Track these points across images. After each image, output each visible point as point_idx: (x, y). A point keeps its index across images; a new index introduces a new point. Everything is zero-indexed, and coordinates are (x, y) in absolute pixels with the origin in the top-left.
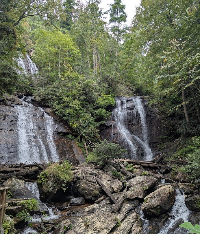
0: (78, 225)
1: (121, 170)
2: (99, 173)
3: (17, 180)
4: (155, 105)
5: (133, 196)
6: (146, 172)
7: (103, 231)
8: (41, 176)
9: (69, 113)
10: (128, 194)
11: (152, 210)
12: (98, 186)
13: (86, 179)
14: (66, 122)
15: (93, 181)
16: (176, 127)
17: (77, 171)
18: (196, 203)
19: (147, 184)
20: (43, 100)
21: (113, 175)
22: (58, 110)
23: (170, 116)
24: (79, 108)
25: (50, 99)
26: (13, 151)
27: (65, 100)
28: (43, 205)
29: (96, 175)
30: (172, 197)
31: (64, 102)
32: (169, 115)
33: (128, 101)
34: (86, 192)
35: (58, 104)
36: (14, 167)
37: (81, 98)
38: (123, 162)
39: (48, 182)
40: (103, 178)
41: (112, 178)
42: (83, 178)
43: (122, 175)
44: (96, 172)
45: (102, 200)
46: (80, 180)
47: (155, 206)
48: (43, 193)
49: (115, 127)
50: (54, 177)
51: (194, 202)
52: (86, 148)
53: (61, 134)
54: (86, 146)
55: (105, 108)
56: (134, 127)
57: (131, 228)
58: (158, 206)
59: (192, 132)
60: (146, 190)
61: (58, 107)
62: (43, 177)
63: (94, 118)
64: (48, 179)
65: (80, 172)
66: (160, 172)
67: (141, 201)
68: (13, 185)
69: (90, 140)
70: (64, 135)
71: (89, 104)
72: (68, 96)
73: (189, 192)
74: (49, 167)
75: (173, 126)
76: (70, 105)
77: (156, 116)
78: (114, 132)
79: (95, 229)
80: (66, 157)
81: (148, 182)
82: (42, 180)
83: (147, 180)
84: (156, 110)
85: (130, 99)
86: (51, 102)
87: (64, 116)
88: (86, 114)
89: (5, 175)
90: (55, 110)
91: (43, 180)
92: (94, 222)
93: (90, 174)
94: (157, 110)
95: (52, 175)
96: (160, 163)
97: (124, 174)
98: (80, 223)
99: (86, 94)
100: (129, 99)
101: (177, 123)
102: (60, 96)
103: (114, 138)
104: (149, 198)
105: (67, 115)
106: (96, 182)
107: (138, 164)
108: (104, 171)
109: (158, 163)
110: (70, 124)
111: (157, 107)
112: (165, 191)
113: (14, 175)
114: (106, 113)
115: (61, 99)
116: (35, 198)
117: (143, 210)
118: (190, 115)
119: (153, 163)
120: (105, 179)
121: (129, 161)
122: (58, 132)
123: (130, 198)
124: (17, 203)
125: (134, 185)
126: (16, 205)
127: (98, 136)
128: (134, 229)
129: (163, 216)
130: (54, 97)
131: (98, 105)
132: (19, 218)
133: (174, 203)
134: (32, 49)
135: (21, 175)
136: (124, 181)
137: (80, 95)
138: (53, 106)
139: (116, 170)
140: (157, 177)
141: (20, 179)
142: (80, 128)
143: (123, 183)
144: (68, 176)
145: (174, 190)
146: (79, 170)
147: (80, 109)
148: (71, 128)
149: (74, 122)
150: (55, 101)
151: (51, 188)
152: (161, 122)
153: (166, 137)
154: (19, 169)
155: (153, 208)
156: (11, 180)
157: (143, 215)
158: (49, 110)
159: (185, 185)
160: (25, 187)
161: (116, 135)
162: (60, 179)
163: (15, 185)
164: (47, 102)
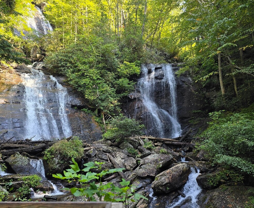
0: (81, 201)
1: (139, 147)
2: (113, 151)
3: (21, 157)
4: (189, 74)
5: (144, 174)
6: (164, 150)
8: (46, 152)
9: (84, 84)
11: (161, 188)
12: (110, 163)
13: (98, 156)
14: (82, 94)
15: (105, 159)
16: (211, 100)
17: (89, 148)
18: (207, 181)
19: (161, 162)
20: (55, 67)
21: (129, 153)
22: (72, 80)
23: (205, 87)
24: (96, 77)
25: (63, 66)
26: (19, 126)
27: (80, 68)
28: (47, 182)
29: (109, 153)
30: (185, 175)
31: (79, 70)
32: (204, 85)
33: (156, 69)
35: (73, 72)
36: (19, 143)
37: (100, 65)
38: (144, 139)
39: (54, 159)
40: (117, 156)
41: (126, 156)
42: (95, 155)
43: (139, 152)
44: (110, 149)
45: (113, 178)
46: (91, 157)
47: (164, 184)
48: (49, 170)
49: (139, 100)
50: (60, 154)
51: (205, 180)
52: (105, 123)
53: (76, 108)
54: (104, 122)
55: (128, 78)
56: (162, 100)
57: (136, 205)
58: (167, 183)
59: (226, 106)
60: (160, 168)
61: (73, 76)
62: (49, 154)
63: (115, 90)
64: (53, 156)
65: (92, 150)
66: (183, 150)
67: (153, 179)
68: (16, 162)
69: (109, 114)
70: (80, 108)
71: (109, 73)
72: (84, 63)
73: (204, 170)
74: (56, 144)
75: (208, 99)
76: (86, 74)
77: (189, 87)
78: (138, 105)
80: (81, 133)
81: (161, 160)
82: (47, 157)
84: (189, 80)
85: (159, 66)
86: (64, 70)
87: (80, 86)
88: (105, 85)
89: (8, 151)
90: (69, 79)
91: (49, 157)
93: (104, 151)
94: (191, 80)
95: (58, 152)
96: (186, 140)
97: (141, 151)
99: (107, 60)
100: (157, 67)
101: (213, 95)
102: (75, 63)
103: (138, 113)
104: (160, 176)
105: (83, 86)
106: (109, 160)
107: (160, 142)
108: (120, 148)
109: (183, 140)
110: (86, 95)
111: (191, 77)
112: (178, 169)
113: (18, 151)
114: (129, 84)
115: (76, 66)
116: (40, 175)
117: (153, 188)
118: (226, 86)
119: (176, 140)
120: (119, 157)
121: (151, 138)
122: (72, 105)
123: (141, 176)
124: (18, 179)
125: (147, 163)
126: (16, 180)
127: (119, 109)
128: (139, 205)
129: (173, 194)
130: (68, 65)
131: (120, 74)
132: (20, 193)
133: (186, 181)
134: (45, 3)
135: (26, 152)
136: (138, 159)
137: (99, 62)
138: (67, 75)
139: (132, 147)
140: (175, 155)
141: (24, 155)
142: (98, 100)
143: (137, 161)
144: (76, 153)
145: (188, 168)
146: (91, 148)
147: (98, 79)
148: (87, 101)
149: (91, 94)
150: (69, 69)
151: (58, 165)
152: (194, 95)
153: (199, 111)
154: (24, 145)
155: (162, 186)
156: (14, 156)
157: (153, 193)
158: (62, 79)
159: (201, 163)
160: (29, 164)
161: (140, 109)
162: (67, 156)
163: (18, 161)
164: (61, 70)
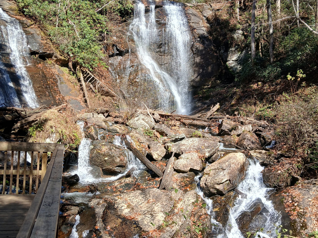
1: (156, 127)
5: (186, 167)
7: (158, 215)
10: (179, 163)
11: (218, 187)
19: (206, 150)
30: (243, 170)
33: (157, 7)
34: (106, 159)
41: (146, 139)
49: (133, 53)
52: (84, 86)
54: (84, 83)
56: (163, 57)
58: (227, 180)
69: (90, 72)
78: (132, 63)
79: (145, 212)
81: (208, 147)
83: (205, 144)
92: (140, 203)
97: (161, 133)
98: (121, 204)
104: (213, 169)
112: (236, 161)
122: (30, 50)
123: (183, 169)
125: (185, 151)
133: (245, 177)
136: (169, 144)
139: (148, 126)
143: (166, 147)
145: (245, 159)
155: (219, 184)
161: (135, 68)
